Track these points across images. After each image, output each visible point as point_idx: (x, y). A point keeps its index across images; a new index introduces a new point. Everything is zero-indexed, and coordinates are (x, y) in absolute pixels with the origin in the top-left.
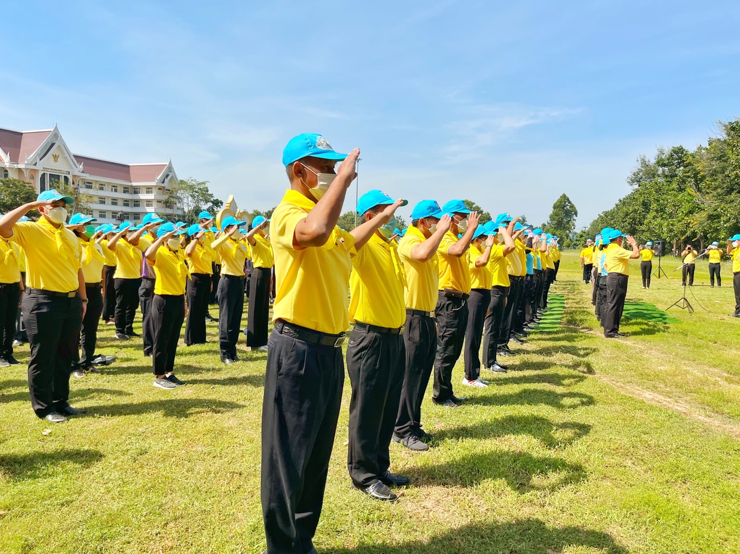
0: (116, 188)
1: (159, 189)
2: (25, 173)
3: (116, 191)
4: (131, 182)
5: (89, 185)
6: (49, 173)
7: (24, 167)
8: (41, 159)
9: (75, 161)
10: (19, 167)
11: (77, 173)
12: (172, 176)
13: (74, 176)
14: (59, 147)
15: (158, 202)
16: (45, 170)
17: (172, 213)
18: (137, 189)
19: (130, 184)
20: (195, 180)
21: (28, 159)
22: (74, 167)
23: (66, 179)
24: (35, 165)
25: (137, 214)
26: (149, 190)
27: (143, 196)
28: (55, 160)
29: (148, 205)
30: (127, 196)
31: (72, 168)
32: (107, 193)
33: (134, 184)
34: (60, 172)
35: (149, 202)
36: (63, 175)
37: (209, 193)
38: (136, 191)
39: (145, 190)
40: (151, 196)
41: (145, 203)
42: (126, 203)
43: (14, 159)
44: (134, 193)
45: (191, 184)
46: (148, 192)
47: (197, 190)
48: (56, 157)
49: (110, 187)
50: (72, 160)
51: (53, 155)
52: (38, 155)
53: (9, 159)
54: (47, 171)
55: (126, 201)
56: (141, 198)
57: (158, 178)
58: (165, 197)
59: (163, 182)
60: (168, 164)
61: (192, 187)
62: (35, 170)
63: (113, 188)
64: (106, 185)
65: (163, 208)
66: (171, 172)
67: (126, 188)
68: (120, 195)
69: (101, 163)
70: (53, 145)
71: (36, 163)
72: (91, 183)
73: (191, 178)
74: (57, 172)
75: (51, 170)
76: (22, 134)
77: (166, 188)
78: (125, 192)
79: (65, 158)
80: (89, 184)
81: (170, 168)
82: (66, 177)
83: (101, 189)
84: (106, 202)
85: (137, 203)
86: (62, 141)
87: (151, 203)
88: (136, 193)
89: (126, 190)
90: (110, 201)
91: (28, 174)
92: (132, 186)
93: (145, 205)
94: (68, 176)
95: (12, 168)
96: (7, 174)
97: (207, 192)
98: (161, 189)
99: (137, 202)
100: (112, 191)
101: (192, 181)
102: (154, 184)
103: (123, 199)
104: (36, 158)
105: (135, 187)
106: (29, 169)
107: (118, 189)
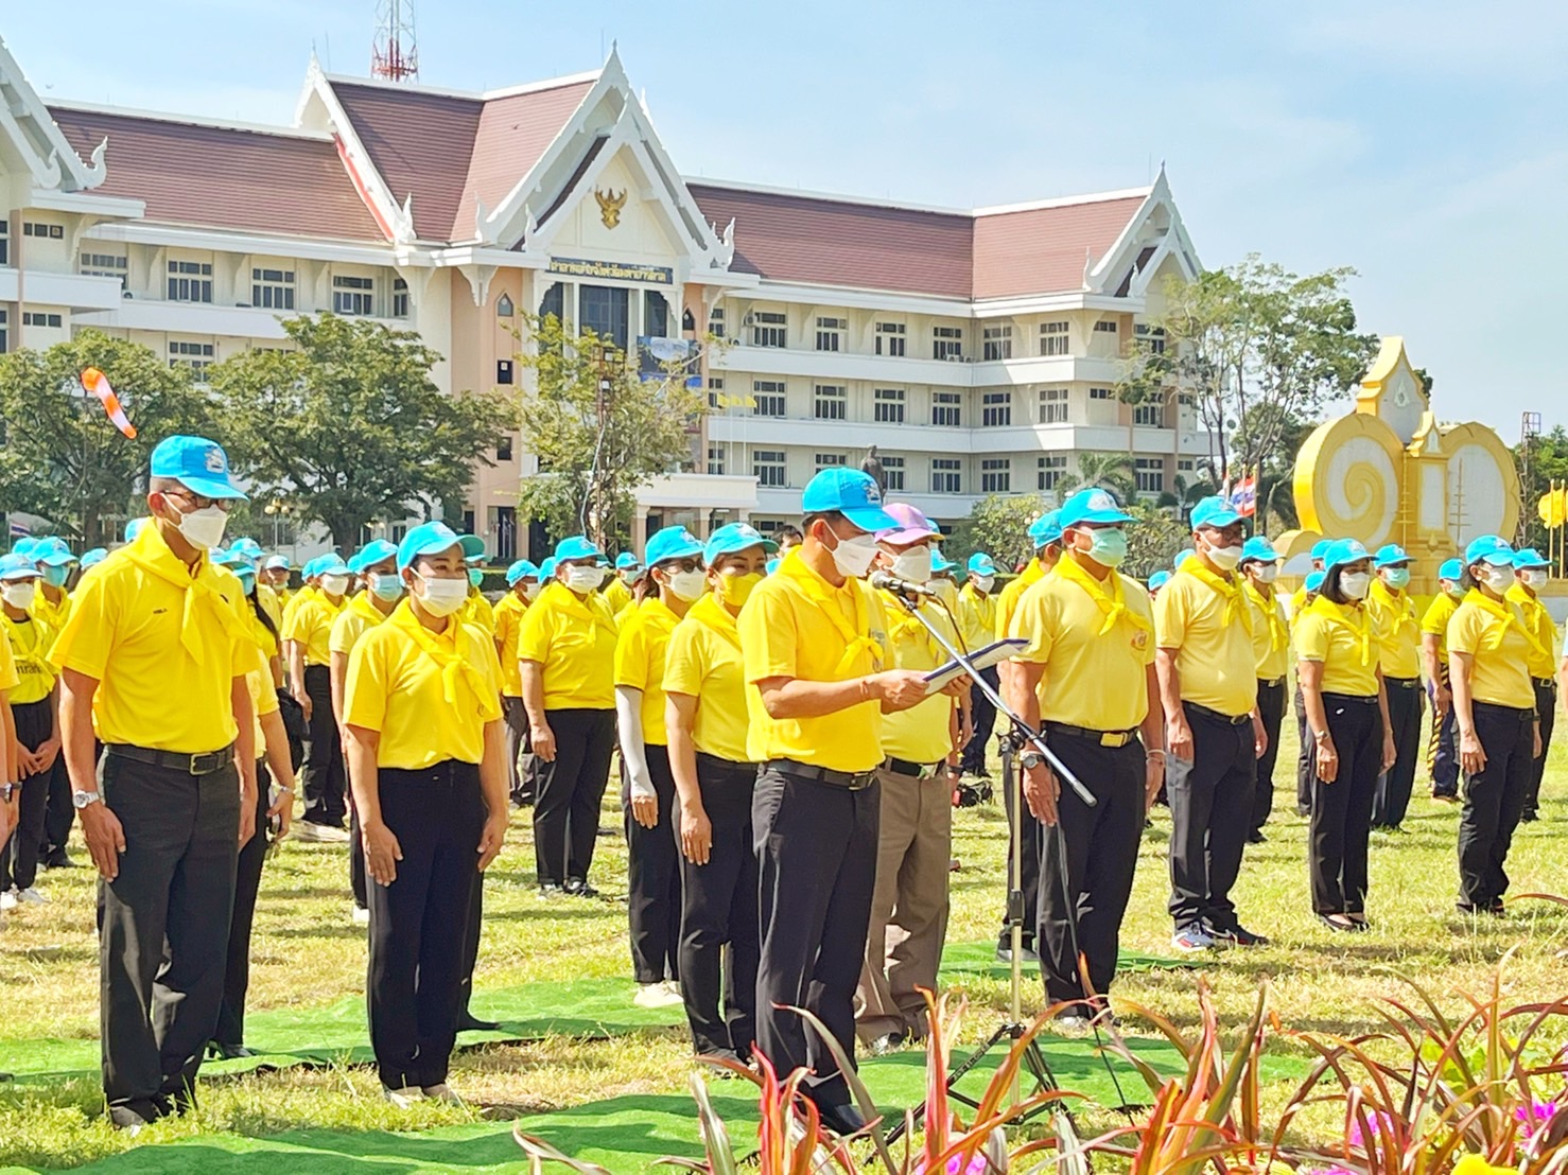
0: (897, 335)
1: (1102, 326)
2: (475, 290)
3: (898, 348)
4: (971, 302)
5: (770, 331)
6: (577, 281)
7: (468, 261)
8: (540, 223)
9: (699, 219)
10: (450, 263)
11: (701, 274)
12: (1171, 255)
13: (694, 289)
14: (625, 152)
15: (1093, 394)
16: (563, 267)
17: (1171, 450)
18: (997, 333)
19: (962, 310)
20: (1275, 270)
21: (489, 220)
22: (691, 243)
23: (656, 302)
24: (518, 247)
25: (994, 465)
26: (1052, 333)
27: (1025, 369)
28: (605, 220)
29: (1047, 415)
30: (951, 374)
31: (682, 251)
32: (855, 364)
33: (983, 310)
34: (628, 273)
35: (1053, 395)
36: (642, 287)
37: (1357, 332)
38: (993, 342)
39: (1032, 337)
40: (1059, 369)
41: (1033, 406)
42: (947, 408)
43: (434, 226)
44: (987, 358)
45: (1255, 291)
46: (1046, 348)
47: (1289, 319)
48: (610, 205)
49: (870, 333)
50: (683, 212)
51: (599, 195)
52: (533, 198)
53: (409, 229)
54: (569, 273)
55: (944, 398)
56: (1016, 381)
57: (1095, 272)
58: (1129, 368)
59: (1123, 291)
60: (1147, 191)
61: (1267, 311)
62: (519, 273)
63: (886, 337)
64: (851, 325)
65: (1121, 424)
66: (1164, 232)
67: (946, 332)
68: (920, 370)
69: (835, 217)
70: (600, 142)
71: (522, 241)
72: (782, 319)
73: (1252, 256)
74: (617, 273)
75: (589, 269)
76: (482, 103)
77: (1137, 320)
78: (940, 352)
79: (654, 205)
80: (769, 326)
81: (1160, 214)
82: (657, 293)
83: (827, 343)
84: (850, 410)
85: (997, 407)
86: (639, 123)
87: (1059, 402)
88: (991, 353)
89: (947, 342)
90: (869, 403)
91: (486, 289)
92: (974, 321)
93: (1034, 413)
94: (666, 291)
95: (424, 270)
96: (404, 297)
97: (1350, 327)
98: (1113, 328)
99: (998, 398)
100: (879, 352)
101: (1260, 270)
102: (1074, 301)
103: (930, 387)
104: (519, 217)
105: (988, 326)
106: (489, 267)
107: (911, 337)
